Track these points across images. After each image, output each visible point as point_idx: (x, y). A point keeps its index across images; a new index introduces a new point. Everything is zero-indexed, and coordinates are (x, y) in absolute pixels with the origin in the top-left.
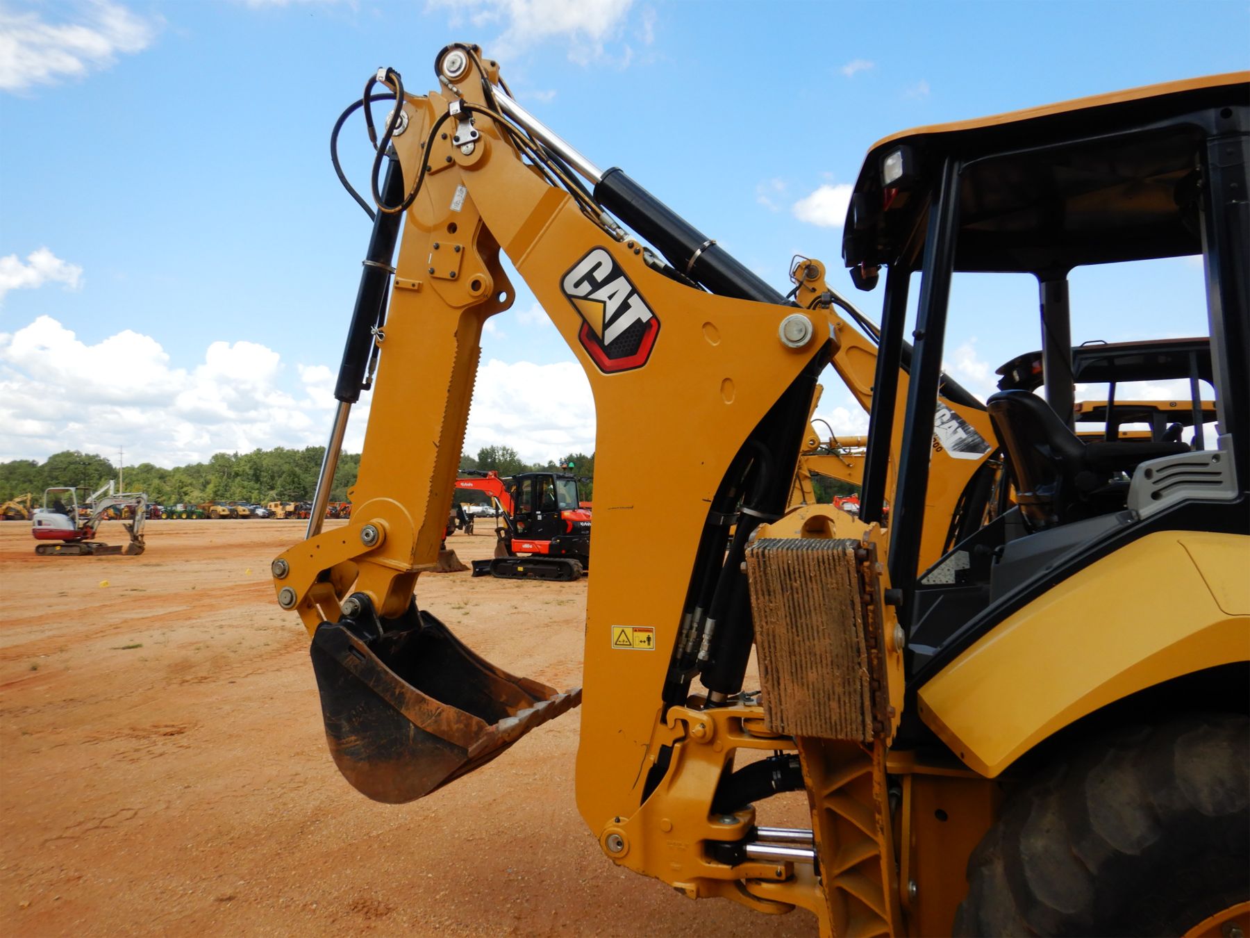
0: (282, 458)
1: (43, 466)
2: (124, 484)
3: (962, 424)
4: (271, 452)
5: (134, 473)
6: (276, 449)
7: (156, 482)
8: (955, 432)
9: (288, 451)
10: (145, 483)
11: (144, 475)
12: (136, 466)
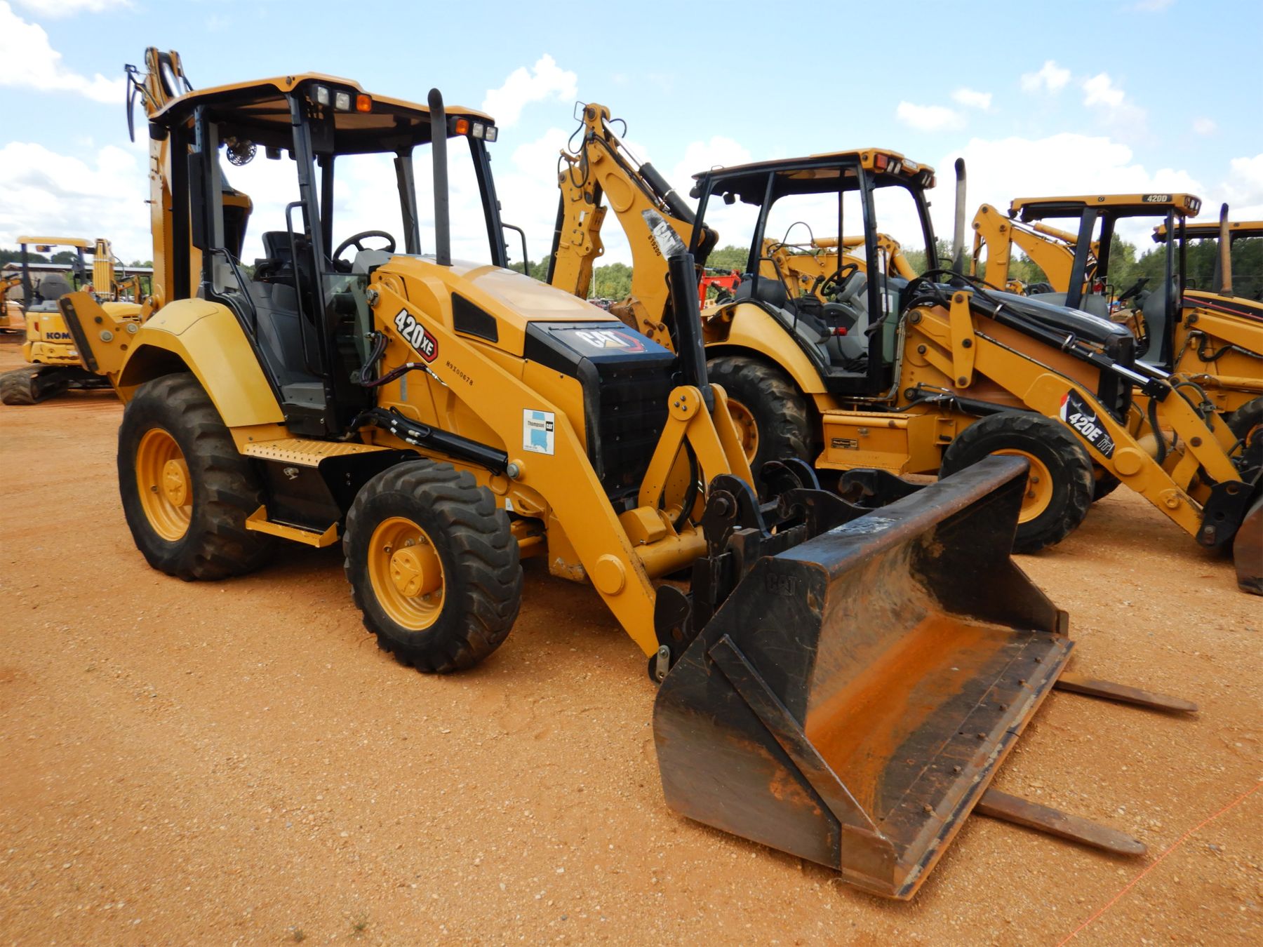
0: (731, 257)
1: (540, 266)
2: (598, 283)
3: (674, 234)
4: (722, 251)
5: (608, 271)
6: (727, 248)
7: (624, 279)
8: (669, 240)
9: (738, 249)
10: (615, 281)
11: (615, 274)
12: (610, 265)
